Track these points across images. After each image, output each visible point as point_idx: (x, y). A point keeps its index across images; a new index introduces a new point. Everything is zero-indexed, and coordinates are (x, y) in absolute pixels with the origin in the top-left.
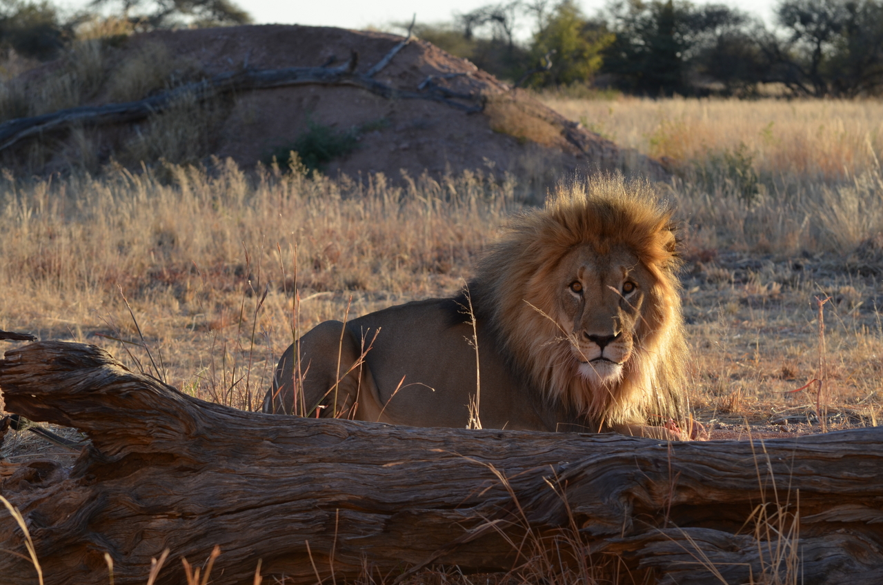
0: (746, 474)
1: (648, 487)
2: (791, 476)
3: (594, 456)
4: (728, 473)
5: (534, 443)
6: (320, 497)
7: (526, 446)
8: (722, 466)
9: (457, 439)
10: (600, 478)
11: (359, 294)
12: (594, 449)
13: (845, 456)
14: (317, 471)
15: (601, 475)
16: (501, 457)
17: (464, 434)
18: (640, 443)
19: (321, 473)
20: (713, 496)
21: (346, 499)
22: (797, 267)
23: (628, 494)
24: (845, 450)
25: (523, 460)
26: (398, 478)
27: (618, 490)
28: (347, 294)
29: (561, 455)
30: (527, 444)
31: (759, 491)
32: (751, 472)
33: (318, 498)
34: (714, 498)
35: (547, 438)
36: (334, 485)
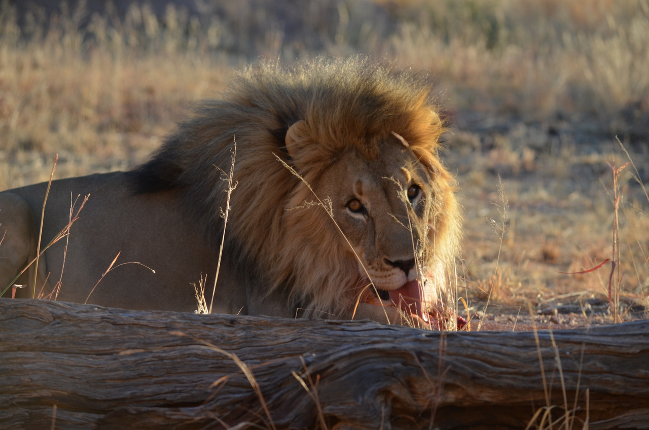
0: (525, 370)
1: (409, 385)
2: (580, 375)
3: (346, 347)
4: (504, 369)
5: (273, 331)
6: (19, 392)
7: (263, 335)
8: (496, 361)
9: (181, 326)
10: (353, 373)
11: (35, 156)
12: (344, 339)
13: (641, 352)
14: (15, 361)
15: (354, 369)
16: (234, 347)
17: (191, 320)
18: (398, 333)
19: (20, 363)
20: (486, 396)
21: (50, 395)
22: (553, 132)
23: (386, 392)
24: (643, 344)
25: (260, 351)
26: (111, 371)
27: (374, 387)
28: (21, 156)
29: (304, 345)
30: (265, 332)
31: (543, 391)
32: (531, 368)
33: (16, 393)
34: (487, 399)
35: (289, 325)
36: (35, 378)
